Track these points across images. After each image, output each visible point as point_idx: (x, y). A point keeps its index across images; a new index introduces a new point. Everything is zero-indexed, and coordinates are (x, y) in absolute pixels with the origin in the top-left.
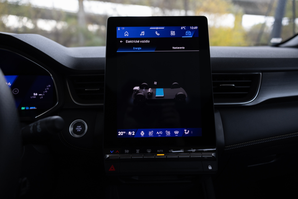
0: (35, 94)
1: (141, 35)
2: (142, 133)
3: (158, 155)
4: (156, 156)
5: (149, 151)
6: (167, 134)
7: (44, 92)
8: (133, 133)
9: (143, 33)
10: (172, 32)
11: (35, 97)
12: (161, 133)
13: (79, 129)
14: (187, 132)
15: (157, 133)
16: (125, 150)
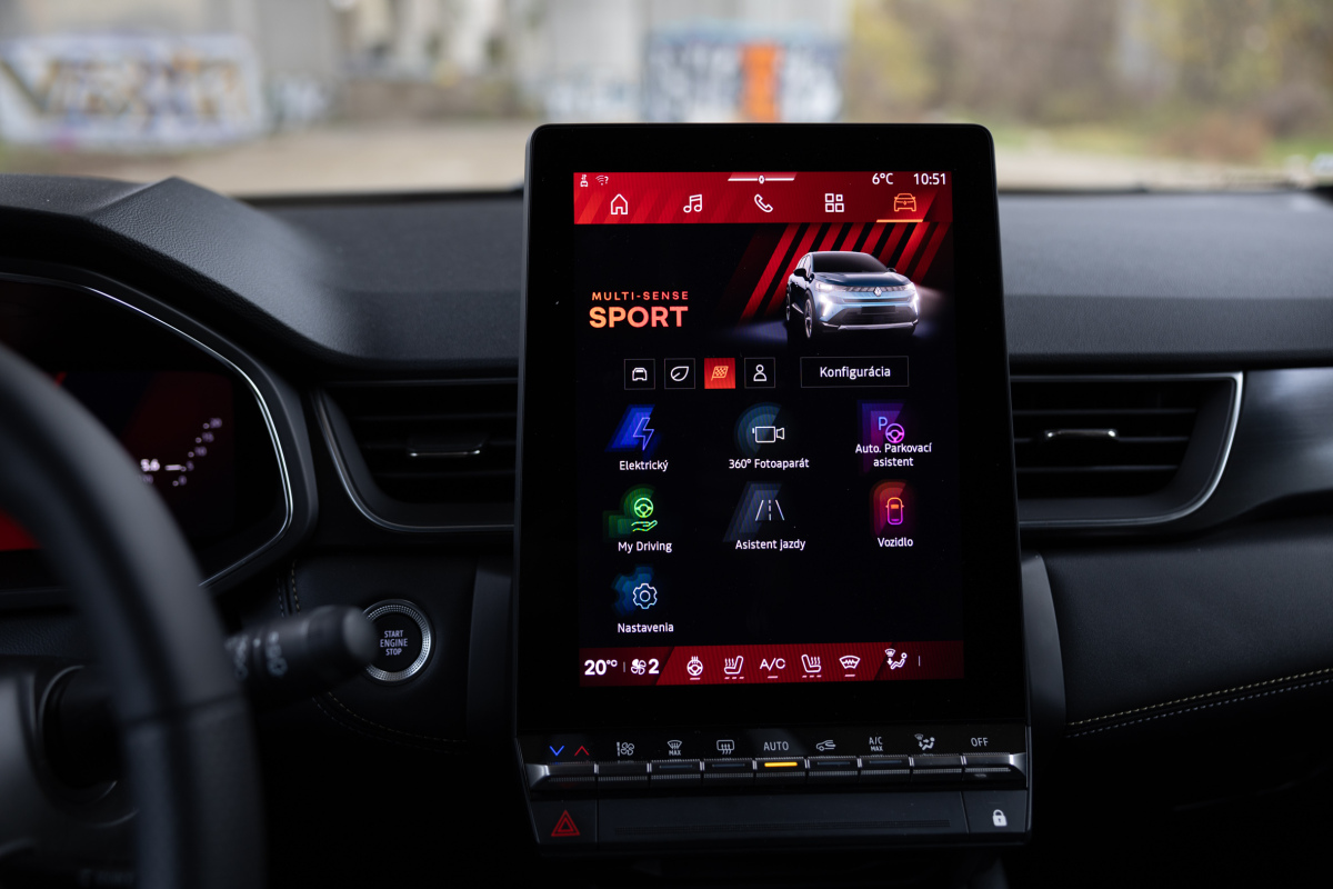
0: (150, 464)
1: (687, 209)
2: (695, 667)
3: (768, 764)
4: (763, 771)
5: (726, 749)
7: (191, 454)
8: (654, 664)
9: (698, 203)
10: (830, 198)
11: (148, 479)
12: (780, 664)
13: (394, 642)
14: (897, 658)
15: (762, 665)
16: (618, 744)
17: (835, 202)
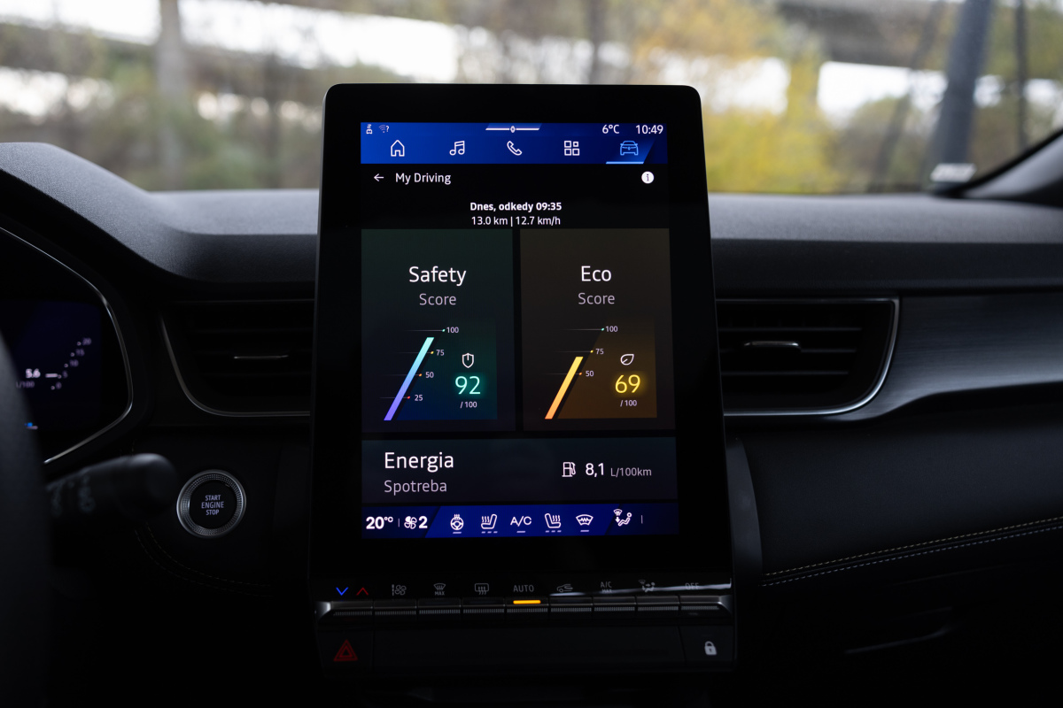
0: (33, 372)
1: (453, 152)
2: (457, 523)
3: (515, 602)
4: (511, 608)
6: (551, 525)
7: (66, 366)
8: (423, 520)
9: (461, 147)
10: (568, 144)
11: (31, 384)
12: (528, 521)
13: (213, 505)
14: (623, 517)
15: (513, 522)
16: (393, 586)
17: (572, 147)
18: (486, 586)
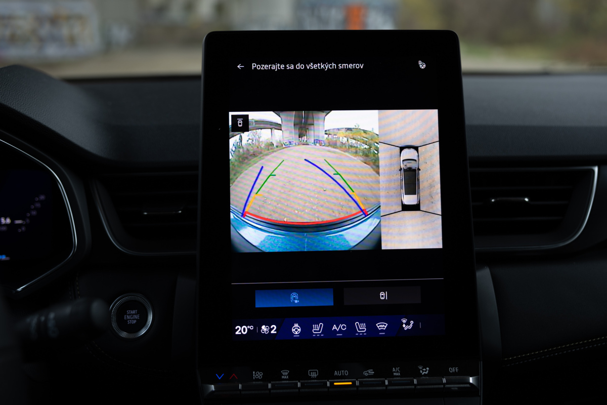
0: (5, 220)
2: (296, 329)
3: (336, 384)
6: (359, 330)
7: (28, 215)
8: (274, 328)
11: (4, 228)
12: (344, 327)
13: (132, 317)
15: (334, 328)
18: (316, 372)
